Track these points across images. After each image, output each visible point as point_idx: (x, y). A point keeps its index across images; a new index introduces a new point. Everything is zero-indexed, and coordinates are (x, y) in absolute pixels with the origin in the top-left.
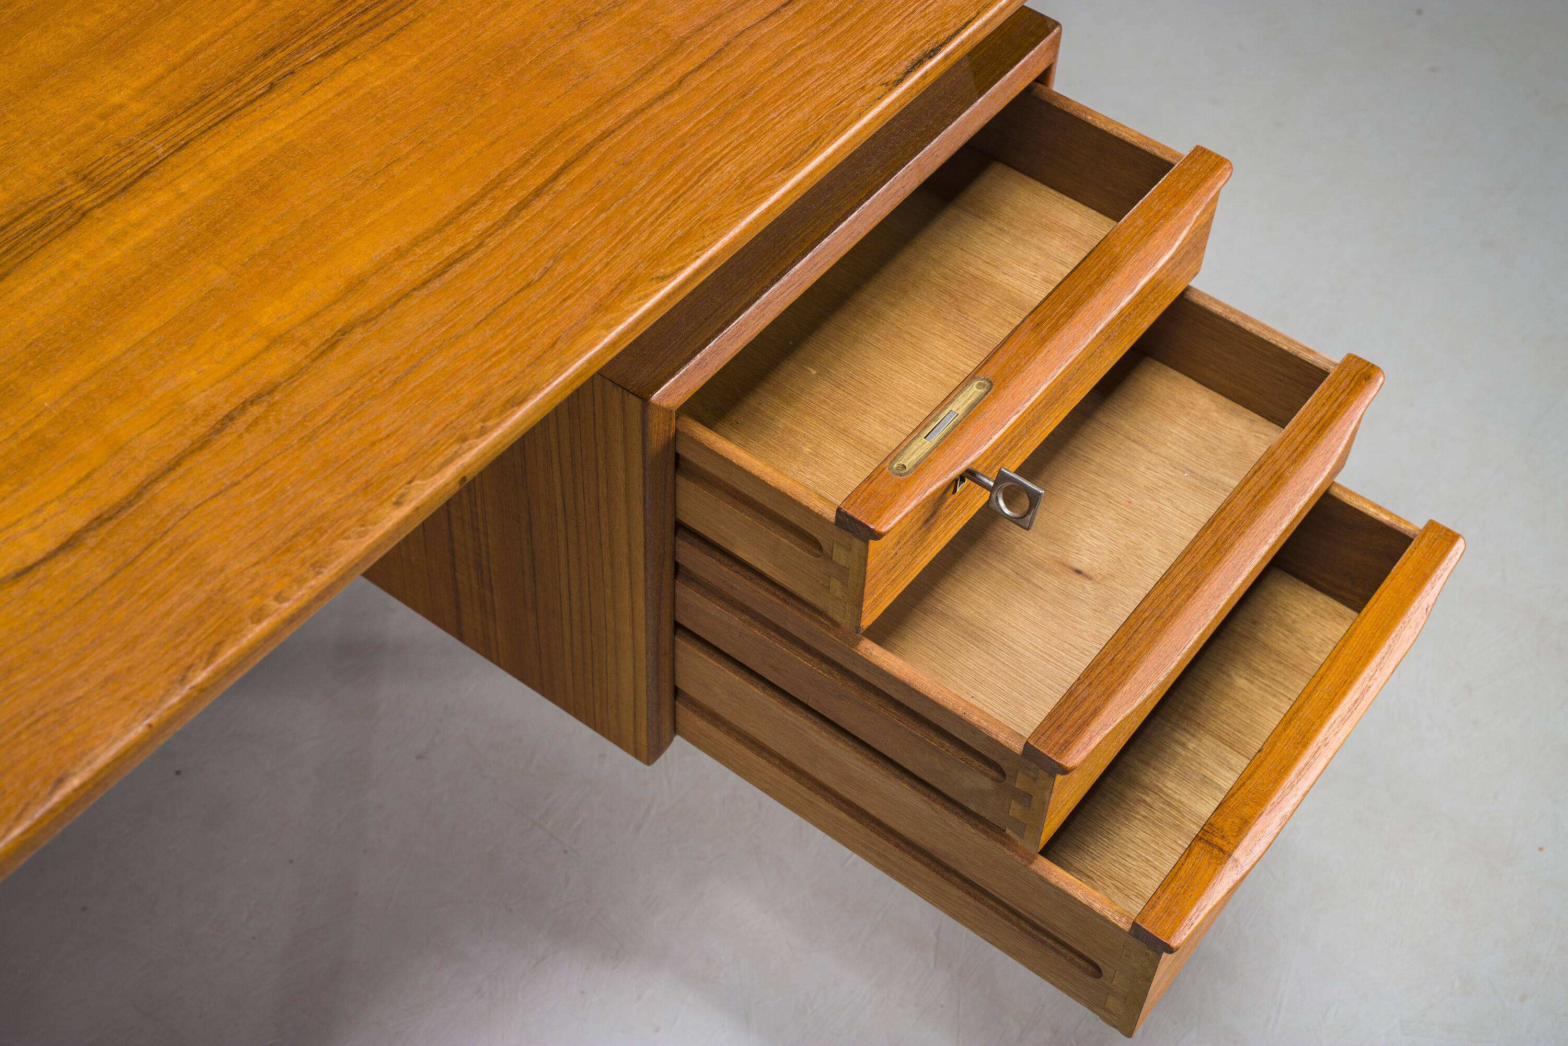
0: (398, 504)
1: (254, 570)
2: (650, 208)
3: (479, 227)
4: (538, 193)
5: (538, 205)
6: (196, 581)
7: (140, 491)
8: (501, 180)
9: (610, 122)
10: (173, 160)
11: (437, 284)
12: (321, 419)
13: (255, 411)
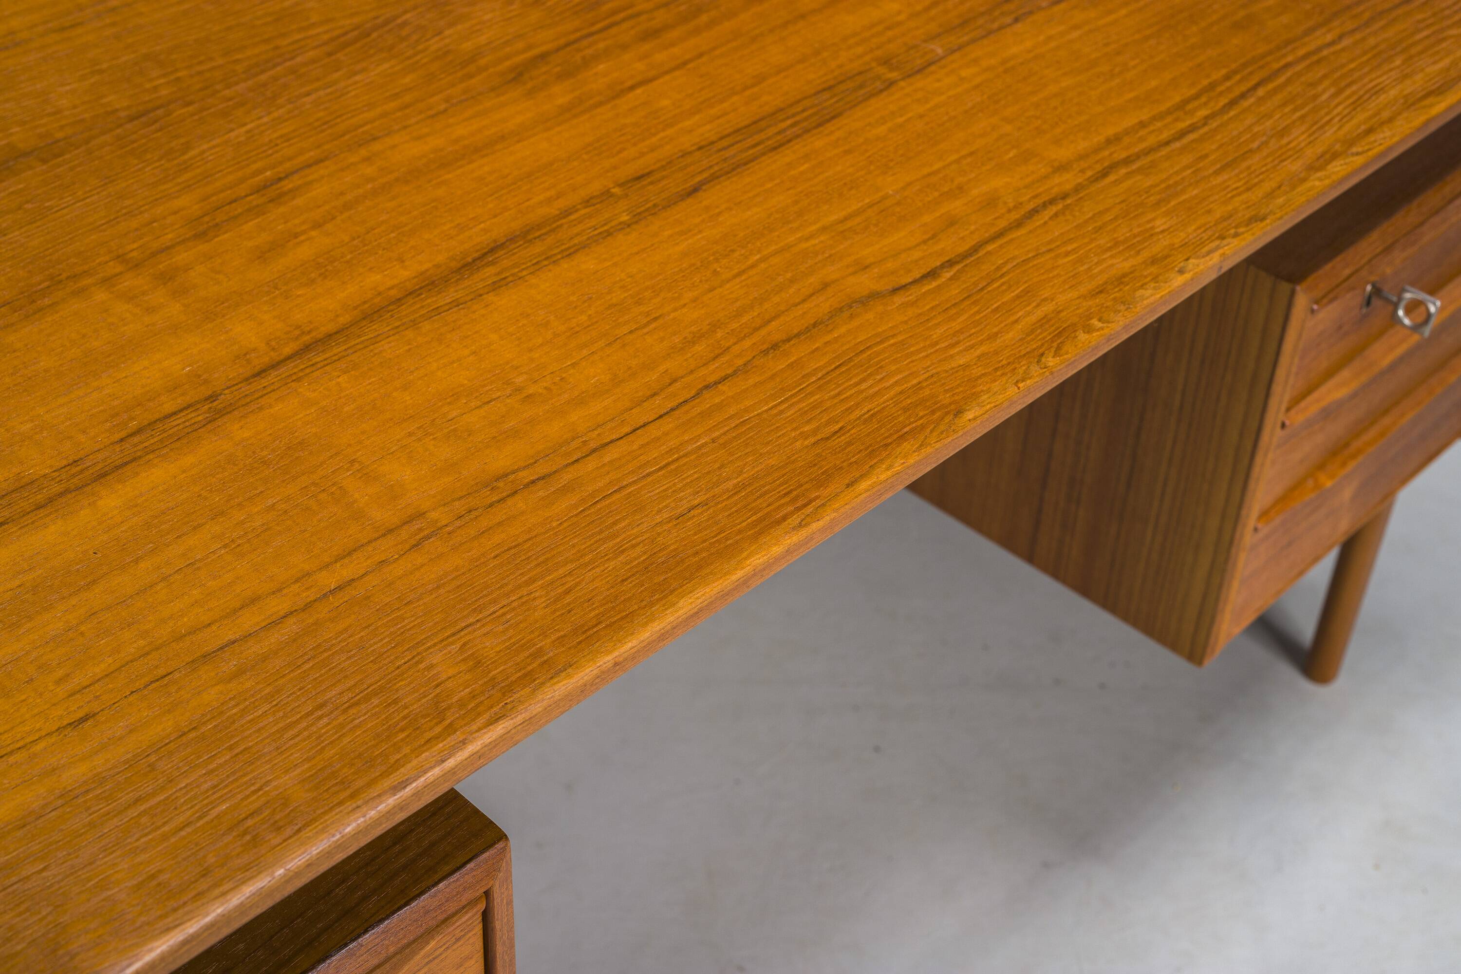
0: (1181, 272)
1: (1077, 301)
2: (1335, 112)
3: (1203, 113)
4: (1243, 96)
5: (1245, 104)
6: (1034, 304)
7: (975, 249)
8: (1212, 86)
9: (1290, 58)
10: (951, 58)
11: (1177, 145)
12: (1108, 217)
13: (1054, 209)
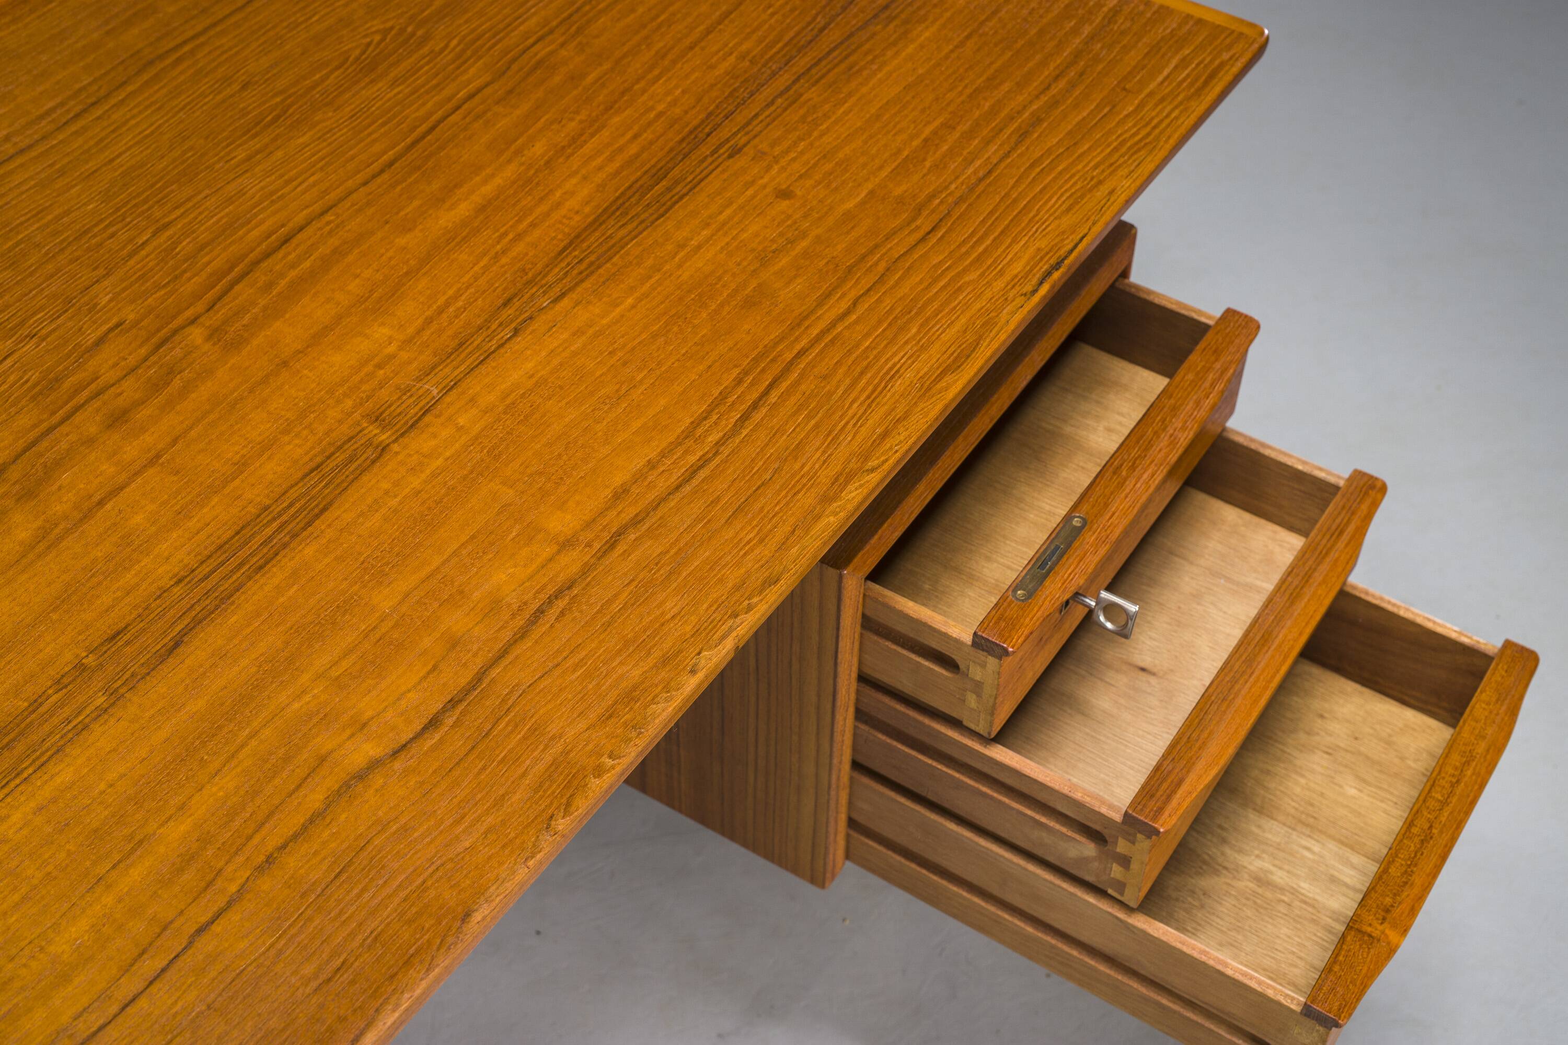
0: (693, 672)
1: (586, 735)
2: (851, 412)
3: (713, 438)
4: (755, 406)
5: (757, 416)
6: (541, 747)
7: (479, 678)
8: (723, 397)
9: (803, 343)
10: (448, 399)
11: (687, 488)
12: (616, 607)
13: (561, 604)
